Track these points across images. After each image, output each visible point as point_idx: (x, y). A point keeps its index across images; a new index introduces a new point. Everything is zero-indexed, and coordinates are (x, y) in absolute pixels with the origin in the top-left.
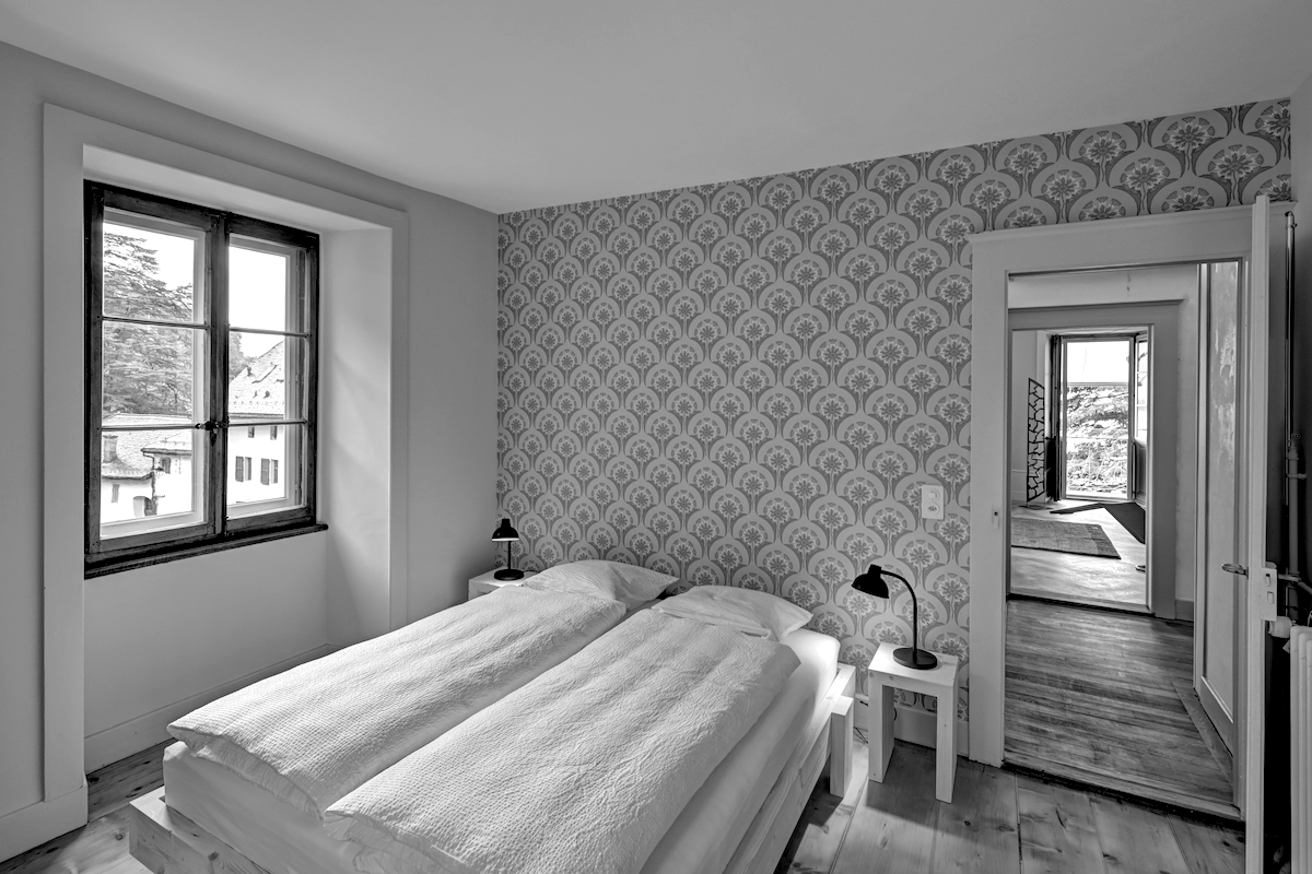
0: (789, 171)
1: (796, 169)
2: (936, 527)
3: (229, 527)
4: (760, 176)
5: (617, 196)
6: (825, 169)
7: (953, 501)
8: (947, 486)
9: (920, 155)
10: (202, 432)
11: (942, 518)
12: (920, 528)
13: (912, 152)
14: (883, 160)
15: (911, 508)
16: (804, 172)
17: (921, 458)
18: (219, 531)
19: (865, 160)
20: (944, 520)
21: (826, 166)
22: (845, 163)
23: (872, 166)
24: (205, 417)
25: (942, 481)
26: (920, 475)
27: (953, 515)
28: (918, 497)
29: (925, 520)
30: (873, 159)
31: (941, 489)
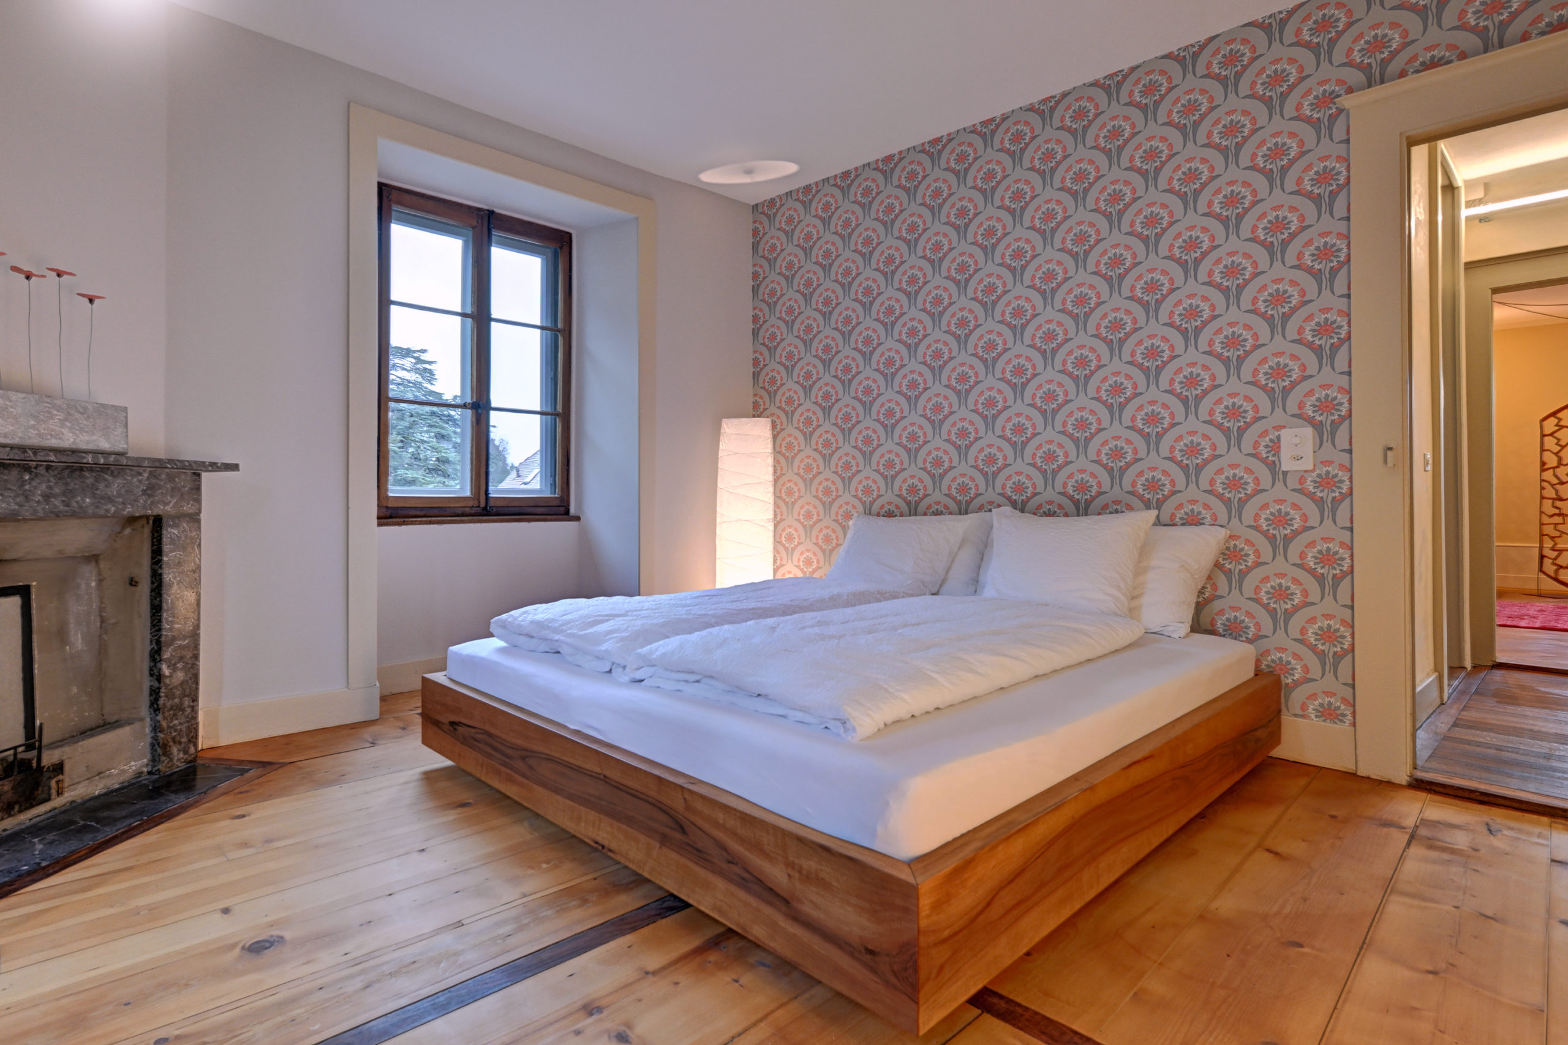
0: (1090, 79)
1: (1100, 75)
2: (1302, 480)
3: (491, 503)
4: (1053, 94)
5: (881, 156)
6: (1138, 66)
7: (1327, 445)
8: (1318, 427)
9: (1270, 17)
10: (469, 413)
11: (1311, 467)
12: (1279, 484)
13: (1258, 15)
14: (1217, 36)
15: (1264, 461)
16: (1111, 76)
17: (1278, 397)
18: (483, 504)
19: (1193, 41)
20: (1313, 471)
21: (1140, 61)
22: (1166, 52)
23: (1203, 47)
24: (472, 398)
25: (1311, 421)
26: (1279, 416)
27: (1325, 463)
28: (1275, 446)
29: (1285, 473)
30: (1202, 38)
31: (1308, 432)
